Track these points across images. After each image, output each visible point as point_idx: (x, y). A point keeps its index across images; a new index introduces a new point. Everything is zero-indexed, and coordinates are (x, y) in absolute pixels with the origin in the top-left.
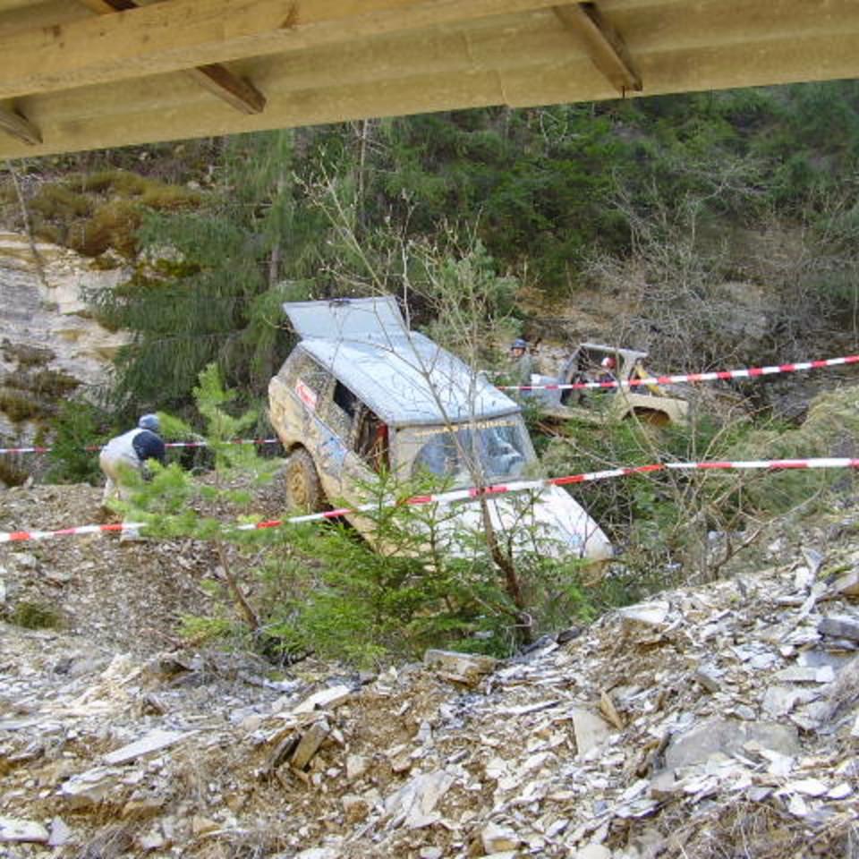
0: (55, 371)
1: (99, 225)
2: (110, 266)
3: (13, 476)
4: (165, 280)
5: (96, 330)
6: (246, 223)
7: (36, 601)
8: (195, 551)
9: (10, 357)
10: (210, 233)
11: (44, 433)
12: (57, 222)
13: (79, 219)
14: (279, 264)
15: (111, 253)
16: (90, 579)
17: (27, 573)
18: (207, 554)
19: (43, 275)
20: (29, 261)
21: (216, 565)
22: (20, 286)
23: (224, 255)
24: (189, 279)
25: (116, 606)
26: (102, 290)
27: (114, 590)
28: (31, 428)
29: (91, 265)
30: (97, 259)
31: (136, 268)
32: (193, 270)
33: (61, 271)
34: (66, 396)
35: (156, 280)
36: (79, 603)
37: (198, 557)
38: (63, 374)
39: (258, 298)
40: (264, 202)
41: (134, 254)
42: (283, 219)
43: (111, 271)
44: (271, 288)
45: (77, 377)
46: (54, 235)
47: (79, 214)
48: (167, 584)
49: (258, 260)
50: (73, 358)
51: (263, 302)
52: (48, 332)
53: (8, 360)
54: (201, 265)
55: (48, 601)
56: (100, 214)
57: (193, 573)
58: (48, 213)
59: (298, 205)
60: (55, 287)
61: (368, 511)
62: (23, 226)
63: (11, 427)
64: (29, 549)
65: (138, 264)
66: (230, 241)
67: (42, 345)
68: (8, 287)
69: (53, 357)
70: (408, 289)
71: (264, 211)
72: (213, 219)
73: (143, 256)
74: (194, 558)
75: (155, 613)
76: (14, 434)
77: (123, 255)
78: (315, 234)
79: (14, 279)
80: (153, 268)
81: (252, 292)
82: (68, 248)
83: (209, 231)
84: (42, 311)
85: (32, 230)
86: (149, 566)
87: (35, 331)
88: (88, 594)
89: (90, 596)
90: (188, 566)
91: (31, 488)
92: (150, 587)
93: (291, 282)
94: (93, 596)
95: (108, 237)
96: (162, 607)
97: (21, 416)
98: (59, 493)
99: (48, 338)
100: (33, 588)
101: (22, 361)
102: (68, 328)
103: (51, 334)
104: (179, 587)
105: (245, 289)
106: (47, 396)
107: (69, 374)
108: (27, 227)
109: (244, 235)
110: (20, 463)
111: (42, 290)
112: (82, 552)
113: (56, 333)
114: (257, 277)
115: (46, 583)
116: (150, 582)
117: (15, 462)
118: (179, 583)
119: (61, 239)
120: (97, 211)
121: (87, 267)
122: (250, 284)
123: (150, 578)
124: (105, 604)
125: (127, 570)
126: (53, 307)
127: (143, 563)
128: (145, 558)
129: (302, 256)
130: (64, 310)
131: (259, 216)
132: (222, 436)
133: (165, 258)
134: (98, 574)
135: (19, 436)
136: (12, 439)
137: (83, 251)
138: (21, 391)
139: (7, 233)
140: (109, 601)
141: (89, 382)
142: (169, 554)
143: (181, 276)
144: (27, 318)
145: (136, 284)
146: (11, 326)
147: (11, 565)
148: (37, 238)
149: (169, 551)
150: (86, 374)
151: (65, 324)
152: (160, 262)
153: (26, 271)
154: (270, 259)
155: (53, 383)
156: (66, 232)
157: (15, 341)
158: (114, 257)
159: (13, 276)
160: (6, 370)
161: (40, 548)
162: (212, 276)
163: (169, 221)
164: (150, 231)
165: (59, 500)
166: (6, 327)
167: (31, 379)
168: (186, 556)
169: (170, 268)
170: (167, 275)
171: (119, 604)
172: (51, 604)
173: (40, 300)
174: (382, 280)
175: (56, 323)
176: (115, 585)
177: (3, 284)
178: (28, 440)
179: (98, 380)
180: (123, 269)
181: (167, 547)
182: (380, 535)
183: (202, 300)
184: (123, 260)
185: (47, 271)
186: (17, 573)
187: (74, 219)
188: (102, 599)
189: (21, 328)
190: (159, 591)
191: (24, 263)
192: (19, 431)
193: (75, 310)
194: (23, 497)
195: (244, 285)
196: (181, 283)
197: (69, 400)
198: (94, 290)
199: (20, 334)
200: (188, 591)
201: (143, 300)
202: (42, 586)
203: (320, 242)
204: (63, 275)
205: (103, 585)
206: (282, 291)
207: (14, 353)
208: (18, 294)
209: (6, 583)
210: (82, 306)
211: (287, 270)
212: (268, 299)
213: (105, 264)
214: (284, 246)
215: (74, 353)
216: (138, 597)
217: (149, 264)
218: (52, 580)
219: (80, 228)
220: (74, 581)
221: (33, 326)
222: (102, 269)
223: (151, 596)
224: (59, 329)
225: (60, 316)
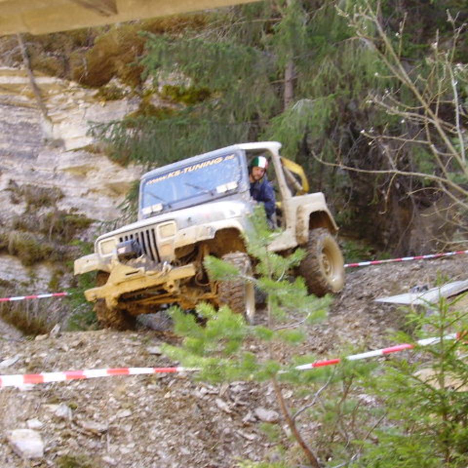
0: (65, 211)
1: (101, 54)
2: (115, 96)
3: (29, 324)
4: (174, 107)
5: (105, 165)
6: (256, 42)
7: (74, 454)
8: (233, 392)
9: (17, 198)
10: (217, 55)
11: (58, 276)
12: (55, 53)
13: (79, 49)
14: (294, 83)
15: (115, 82)
16: (128, 428)
17: (62, 425)
18: (246, 395)
19: (46, 110)
20: (31, 97)
21: (256, 407)
22: (21, 124)
23: (234, 77)
24: (200, 105)
25: (156, 455)
26: (110, 124)
27: (153, 438)
28: (44, 272)
29: (96, 97)
30: (102, 91)
31: (142, 97)
32: (203, 95)
33: (65, 105)
34: (78, 236)
35: (165, 108)
36: (118, 453)
37: (237, 399)
38: (74, 213)
39: (275, 120)
40: (272, 17)
41: (140, 82)
42: (295, 35)
43: (117, 102)
44: (286, 108)
45: (89, 215)
46: (55, 67)
47: (78, 43)
48: (207, 429)
49: (271, 79)
50: (83, 195)
51: (279, 124)
52: (55, 169)
53: (16, 202)
54: (211, 89)
55: (87, 453)
56: (100, 41)
57: (233, 416)
58: (46, 44)
59: (311, 16)
60: (59, 122)
61: (429, 345)
62: (20, 60)
63: (24, 272)
64: (63, 400)
65: (145, 92)
66: (240, 62)
67: (50, 184)
68: (10, 125)
69: (62, 196)
70: (460, 116)
71: (273, 27)
72: (221, 39)
73: (149, 84)
74: (233, 401)
75: (198, 461)
76: (27, 280)
77: (128, 84)
78: (331, 47)
79: (16, 117)
80: (159, 95)
81: (267, 114)
82: (70, 80)
83: (217, 52)
84: (47, 147)
85: (30, 63)
86: (187, 410)
87: (42, 170)
88: (127, 443)
89: (129, 446)
90: (227, 409)
91: (59, 336)
92: (189, 433)
93: (308, 101)
94: (132, 445)
95: (111, 65)
96: (204, 454)
97: (34, 260)
98: (90, 340)
99: (55, 176)
100: (70, 440)
101: (30, 203)
102: (76, 165)
103: (59, 172)
104: (221, 431)
105: (260, 113)
106: (59, 237)
107: (80, 213)
108: (26, 61)
109: (255, 54)
110: (35, 309)
111: (46, 127)
112: (117, 400)
113: (65, 170)
114: (271, 98)
115: (83, 434)
116: (189, 428)
117: (31, 308)
118: (220, 428)
119: (62, 70)
120: (97, 39)
121: (92, 100)
122: (265, 106)
123: (189, 424)
124: (145, 453)
125: (164, 417)
126: (59, 144)
127: (181, 408)
128: (183, 404)
129: (320, 73)
130: (70, 146)
131: (269, 31)
132: (273, 276)
133: (173, 84)
134: (136, 422)
135: (32, 282)
136: (26, 285)
137: (86, 82)
138: (31, 234)
139: (5, 68)
140: (148, 449)
141: (102, 220)
142: (207, 397)
143: (191, 102)
144: (32, 156)
145: (144, 114)
146: (15, 165)
147: (46, 417)
148: (35, 72)
149: (207, 394)
150: (97, 212)
151: (73, 160)
152: (168, 88)
153: (29, 108)
154: (284, 77)
155: (65, 223)
156: (66, 64)
157: (22, 181)
158: (119, 86)
159: (14, 113)
160: (14, 212)
161: (74, 398)
162: (224, 101)
163: (174, 45)
164: (155, 58)
165: (89, 347)
166: (10, 168)
167: (41, 220)
168: (224, 399)
169: (177, 94)
170: (176, 102)
171: (159, 452)
172: (91, 456)
173: (44, 137)
174: (433, 107)
175: (63, 160)
176: (154, 433)
177: (4, 123)
178: (42, 285)
179: (111, 217)
180: (130, 99)
181: (204, 390)
182: (444, 370)
183: (215, 126)
184: (129, 89)
185: (49, 106)
186: (53, 426)
187: (73, 49)
188: (142, 448)
189: (27, 168)
190: (199, 437)
191: (24, 99)
192: (33, 276)
193: (82, 145)
194: (52, 345)
195: (258, 107)
196: (191, 110)
197: (82, 240)
198: (103, 124)
199: (26, 175)
200: (229, 435)
201: (154, 131)
202: (80, 437)
203: (337, 56)
204: (67, 109)
205: (142, 434)
206: (299, 111)
207: (22, 194)
208: (21, 132)
209: (43, 436)
210: (89, 141)
211: (303, 87)
212: (284, 120)
213: (110, 95)
214: (297, 62)
215: (84, 191)
216: (179, 444)
217: (156, 92)
218: (89, 431)
219: (81, 59)
220: (111, 431)
221: (38, 165)
222: (108, 100)
223: (192, 442)
224: (67, 166)
225: (66, 151)
